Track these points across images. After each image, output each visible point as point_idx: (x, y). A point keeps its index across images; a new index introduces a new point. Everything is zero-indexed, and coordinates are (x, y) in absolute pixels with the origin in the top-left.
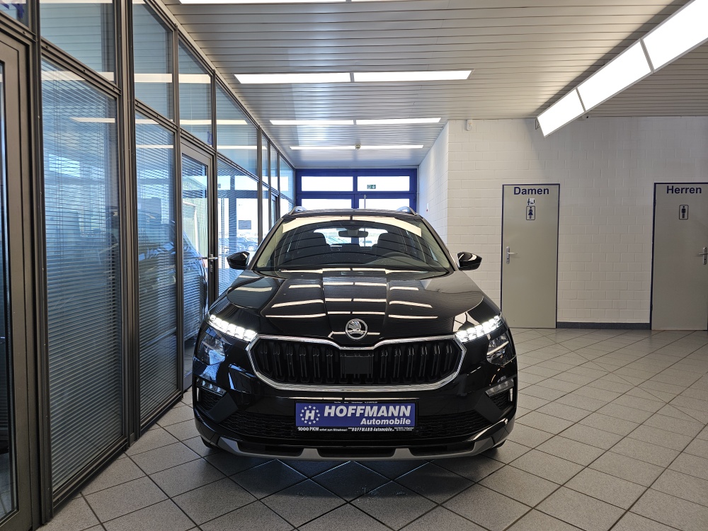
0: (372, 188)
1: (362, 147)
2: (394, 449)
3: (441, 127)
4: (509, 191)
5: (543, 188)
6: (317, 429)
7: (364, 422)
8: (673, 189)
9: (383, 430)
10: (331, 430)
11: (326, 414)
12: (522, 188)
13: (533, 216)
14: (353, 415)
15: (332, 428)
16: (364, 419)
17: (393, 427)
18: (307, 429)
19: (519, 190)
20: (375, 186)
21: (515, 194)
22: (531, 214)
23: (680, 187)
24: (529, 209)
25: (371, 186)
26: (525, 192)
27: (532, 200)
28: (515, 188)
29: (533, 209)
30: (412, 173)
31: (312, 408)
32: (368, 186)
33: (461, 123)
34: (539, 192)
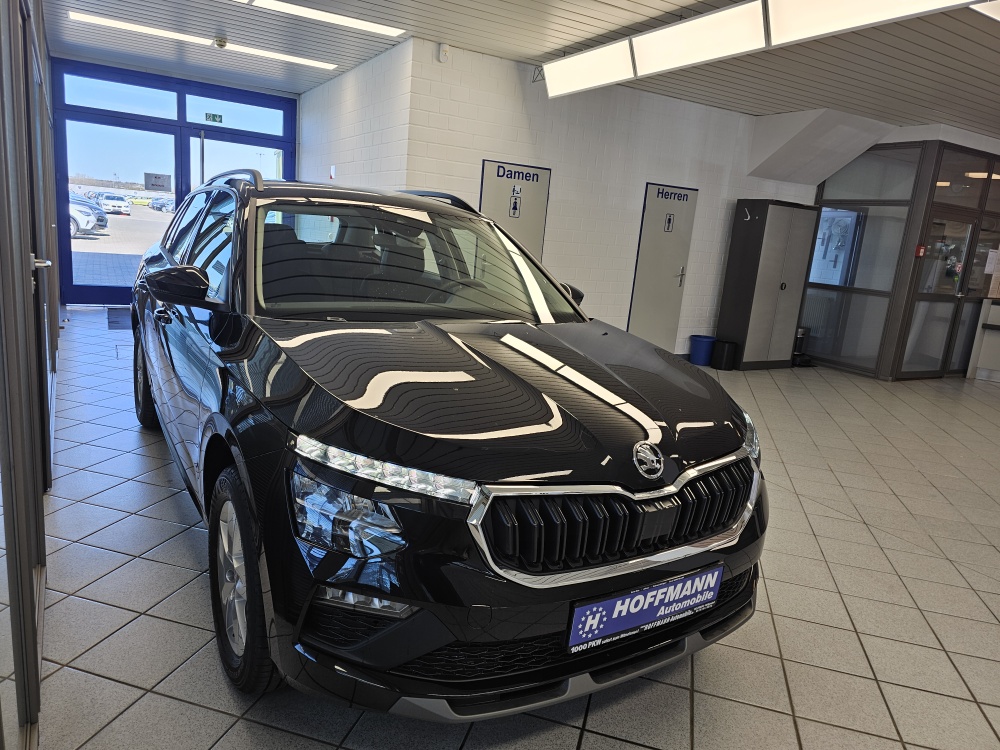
0: (214, 120)
1: (229, 46)
2: (684, 639)
3: (394, 43)
4: (491, 169)
5: (532, 171)
6: (599, 642)
7: (662, 611)
8: (665, 192)
9: (682, 616)
10: (618, 638)
11: (615, 615)
12: (507, 167)
13: (517, 211)
14: (651, 604)
15: (619, 634)
16: (663, 608)
17: (691, 608)
18: (584, 647)
19: (505, 171)
20: (220, 116)
21: (498, 176)
22: (515, 208)
23: (670, 190)
24: (513, 200)
25: (214, 117)
26: (511, 175)
27: (517, 189)
28: (499, 167)
29: (518, 201)
30: (289, 105)
31: (597, 610)
32: (208, 116)
33: (430, 47)
34: (527, 177)
